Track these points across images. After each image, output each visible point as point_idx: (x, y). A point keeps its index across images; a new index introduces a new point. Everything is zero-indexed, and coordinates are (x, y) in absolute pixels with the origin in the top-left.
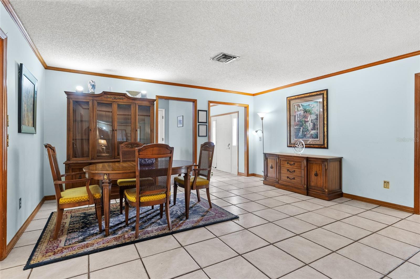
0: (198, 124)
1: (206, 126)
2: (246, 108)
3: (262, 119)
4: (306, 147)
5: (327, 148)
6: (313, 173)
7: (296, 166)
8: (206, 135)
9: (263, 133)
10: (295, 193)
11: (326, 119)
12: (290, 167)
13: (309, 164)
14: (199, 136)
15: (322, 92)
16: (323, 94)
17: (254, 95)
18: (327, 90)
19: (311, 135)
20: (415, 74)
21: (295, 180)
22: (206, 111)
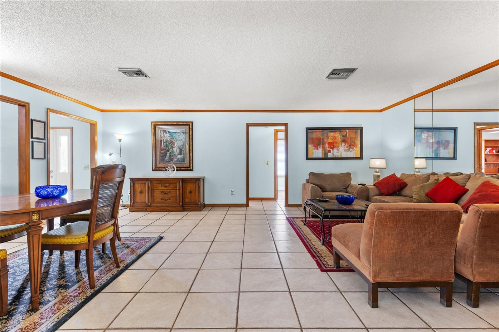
0: (31, 140)
1: (43, 144)
2: (93, 126)
3: (120, 140)
4: (177, 170)
5: (192, 170)
6: (188, 191)
7: (171, 188)
8: (43, 158)
9: (121, 156)
10: (171, 211)
11: (191, 146)
12: (165, 189)
14: (32, 158)
15: (188, 124)
16: (189, 125)
17: (103, 111)
18: (192, 122)
19: (178, 159)
20: (246, 123)
21: (170, 201)
22: (44, 122)
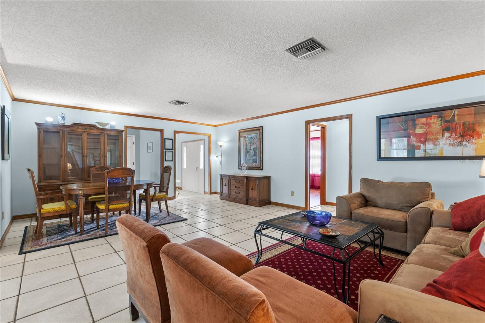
0: (164, 150)
1: (172, 152)
2: (209, 137)
3: (221, 146)
4: (248, 169)
5: (262, 170)
6: (251, 188)
7: (240, 184)
8: (172, 160)
9: (221, 158)
10: (240, 203)
11: (261, 148)
12: (237, 184)
13: (248, 182)
14: (165, 161)
15: (259, 128)
16: (260, 130)
17: (215, 126)
18: (262, 127)
19: (253, 160)
20: (306, 121)
21: (240, 194)
22: (172, 139)
